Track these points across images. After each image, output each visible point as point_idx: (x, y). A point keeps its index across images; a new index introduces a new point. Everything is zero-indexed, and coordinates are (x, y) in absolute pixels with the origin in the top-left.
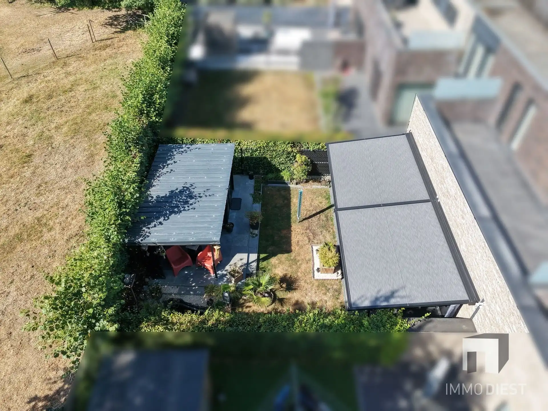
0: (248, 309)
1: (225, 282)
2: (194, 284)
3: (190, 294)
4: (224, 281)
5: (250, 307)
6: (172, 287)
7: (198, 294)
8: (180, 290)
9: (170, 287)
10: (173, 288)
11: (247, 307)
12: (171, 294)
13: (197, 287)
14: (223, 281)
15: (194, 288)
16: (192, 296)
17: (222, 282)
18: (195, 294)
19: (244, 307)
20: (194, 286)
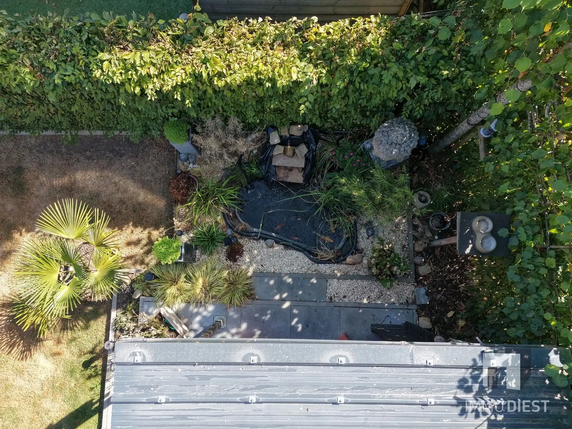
0: (134, 237)
1: (198, 314)
2: (287, 305)
3: (291, 275)
4: (198, 318)
5: (129, 244)
6: (346, 300)
7: (272, 275)
8: (321, 289)
9: (352, 298)
10: (345, 297)
11: (137, 243)
12: (345, 277)
13: (277, 297)
14: (204, 317)
15: (285, 295)
16: (286, 270)
17: (205, 313)
18: (278, 276)
19: (144, 242)
20: (283, 300)
